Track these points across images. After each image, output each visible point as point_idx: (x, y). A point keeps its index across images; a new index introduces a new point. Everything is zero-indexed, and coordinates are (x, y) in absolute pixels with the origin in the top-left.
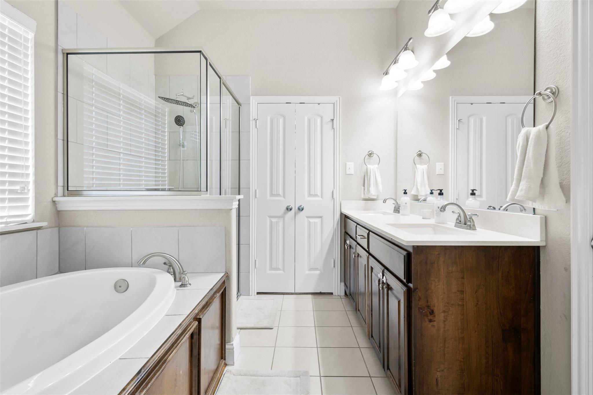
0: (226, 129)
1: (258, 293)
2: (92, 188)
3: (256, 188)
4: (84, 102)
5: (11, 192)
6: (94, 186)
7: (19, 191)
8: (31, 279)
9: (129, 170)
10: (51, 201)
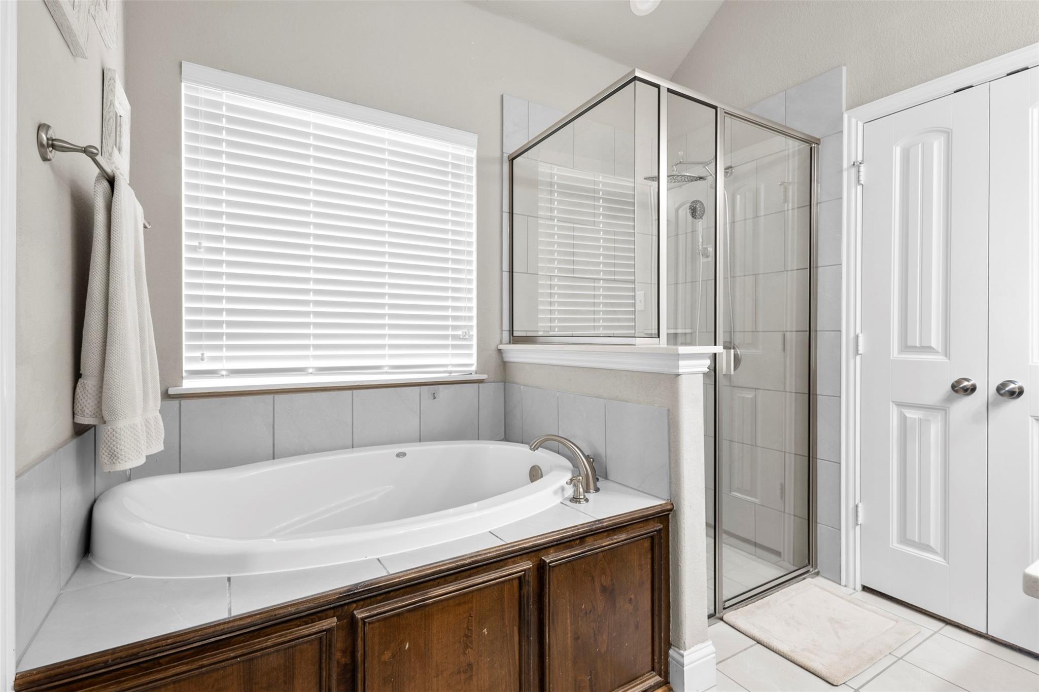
0: (786, 204)
1: (865, 589)
2: (551, 333)
3: (858, 331)
4: (538, 217)
5: (455, 337)
6: (556, 330)
7: (461, 337)
8: (472, 439)
9: (612, 305)
10: (497, 350)
